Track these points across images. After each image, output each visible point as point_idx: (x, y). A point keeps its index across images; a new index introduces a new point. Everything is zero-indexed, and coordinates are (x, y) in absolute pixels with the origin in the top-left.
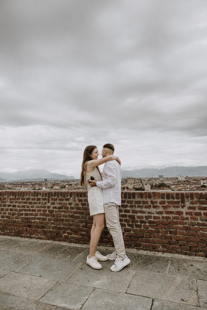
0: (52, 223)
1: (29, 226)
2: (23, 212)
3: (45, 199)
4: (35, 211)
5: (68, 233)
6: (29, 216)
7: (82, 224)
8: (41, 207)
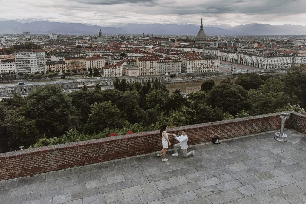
0: (131, 150)
1: (119, 154)
2: (115, 149)
3: (127, 141)
4: (122, 147)
5: (139, 152)
6: (119, 150)
7: (144, 147)
8: (125, 145)
